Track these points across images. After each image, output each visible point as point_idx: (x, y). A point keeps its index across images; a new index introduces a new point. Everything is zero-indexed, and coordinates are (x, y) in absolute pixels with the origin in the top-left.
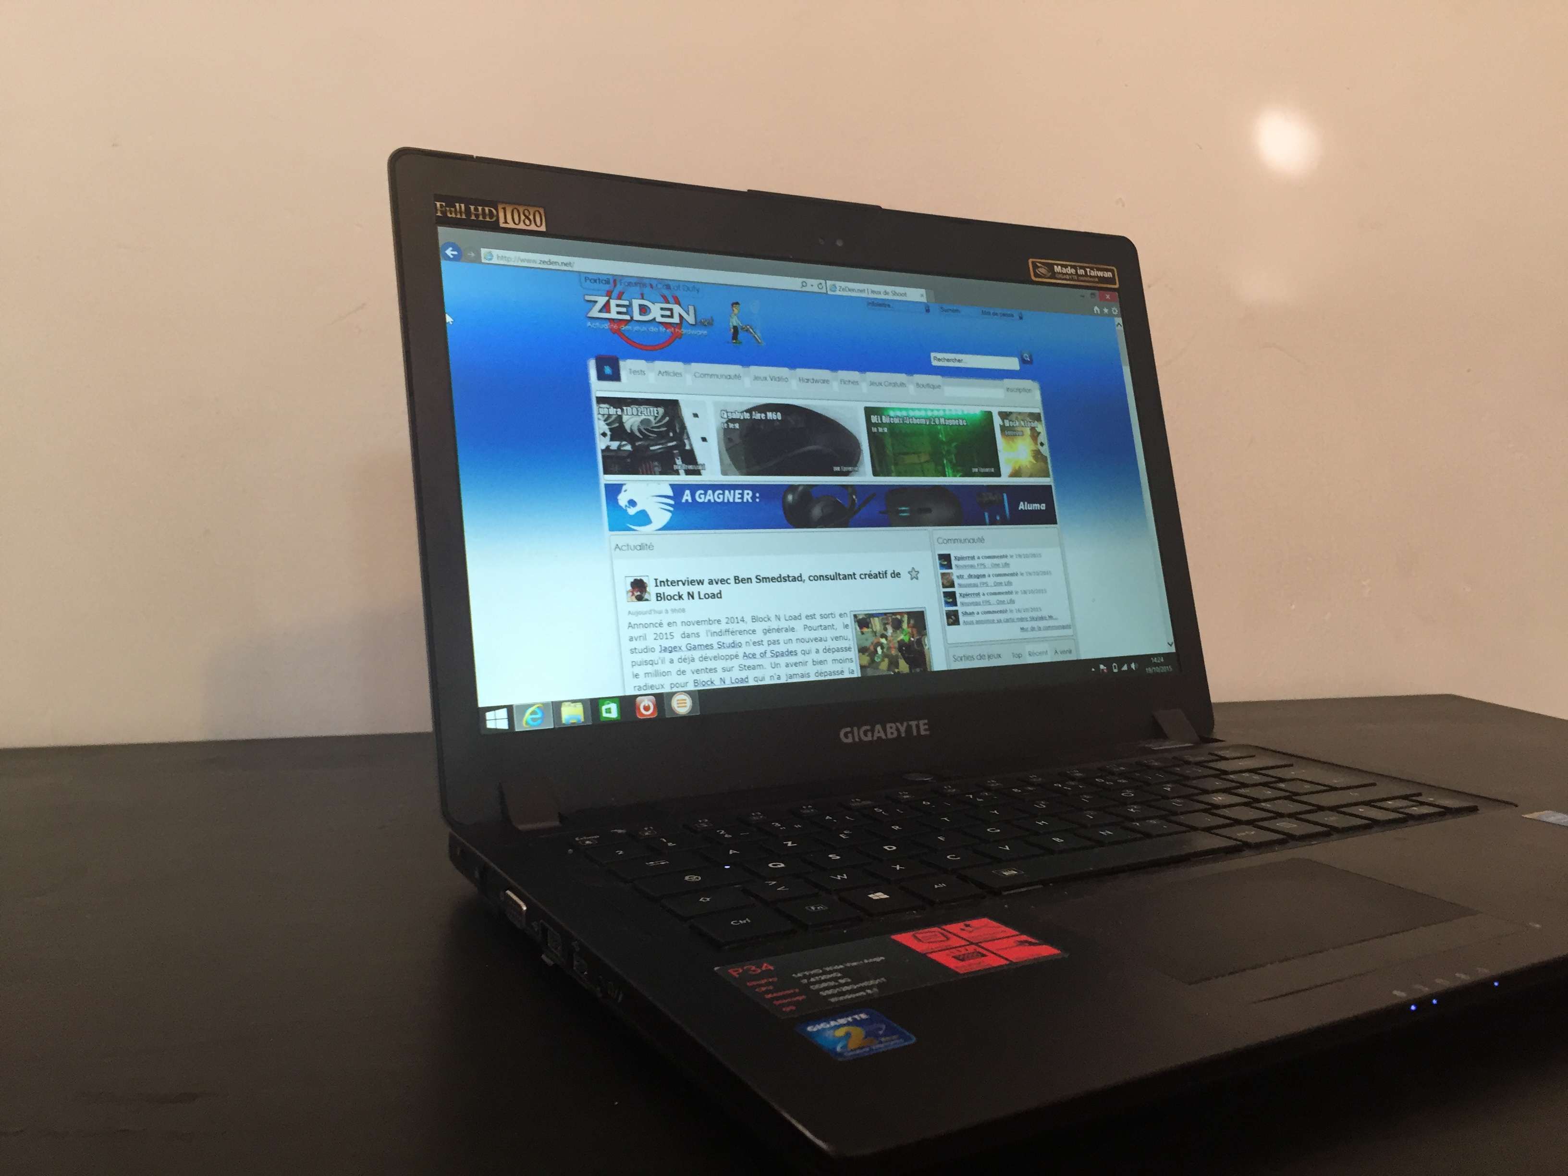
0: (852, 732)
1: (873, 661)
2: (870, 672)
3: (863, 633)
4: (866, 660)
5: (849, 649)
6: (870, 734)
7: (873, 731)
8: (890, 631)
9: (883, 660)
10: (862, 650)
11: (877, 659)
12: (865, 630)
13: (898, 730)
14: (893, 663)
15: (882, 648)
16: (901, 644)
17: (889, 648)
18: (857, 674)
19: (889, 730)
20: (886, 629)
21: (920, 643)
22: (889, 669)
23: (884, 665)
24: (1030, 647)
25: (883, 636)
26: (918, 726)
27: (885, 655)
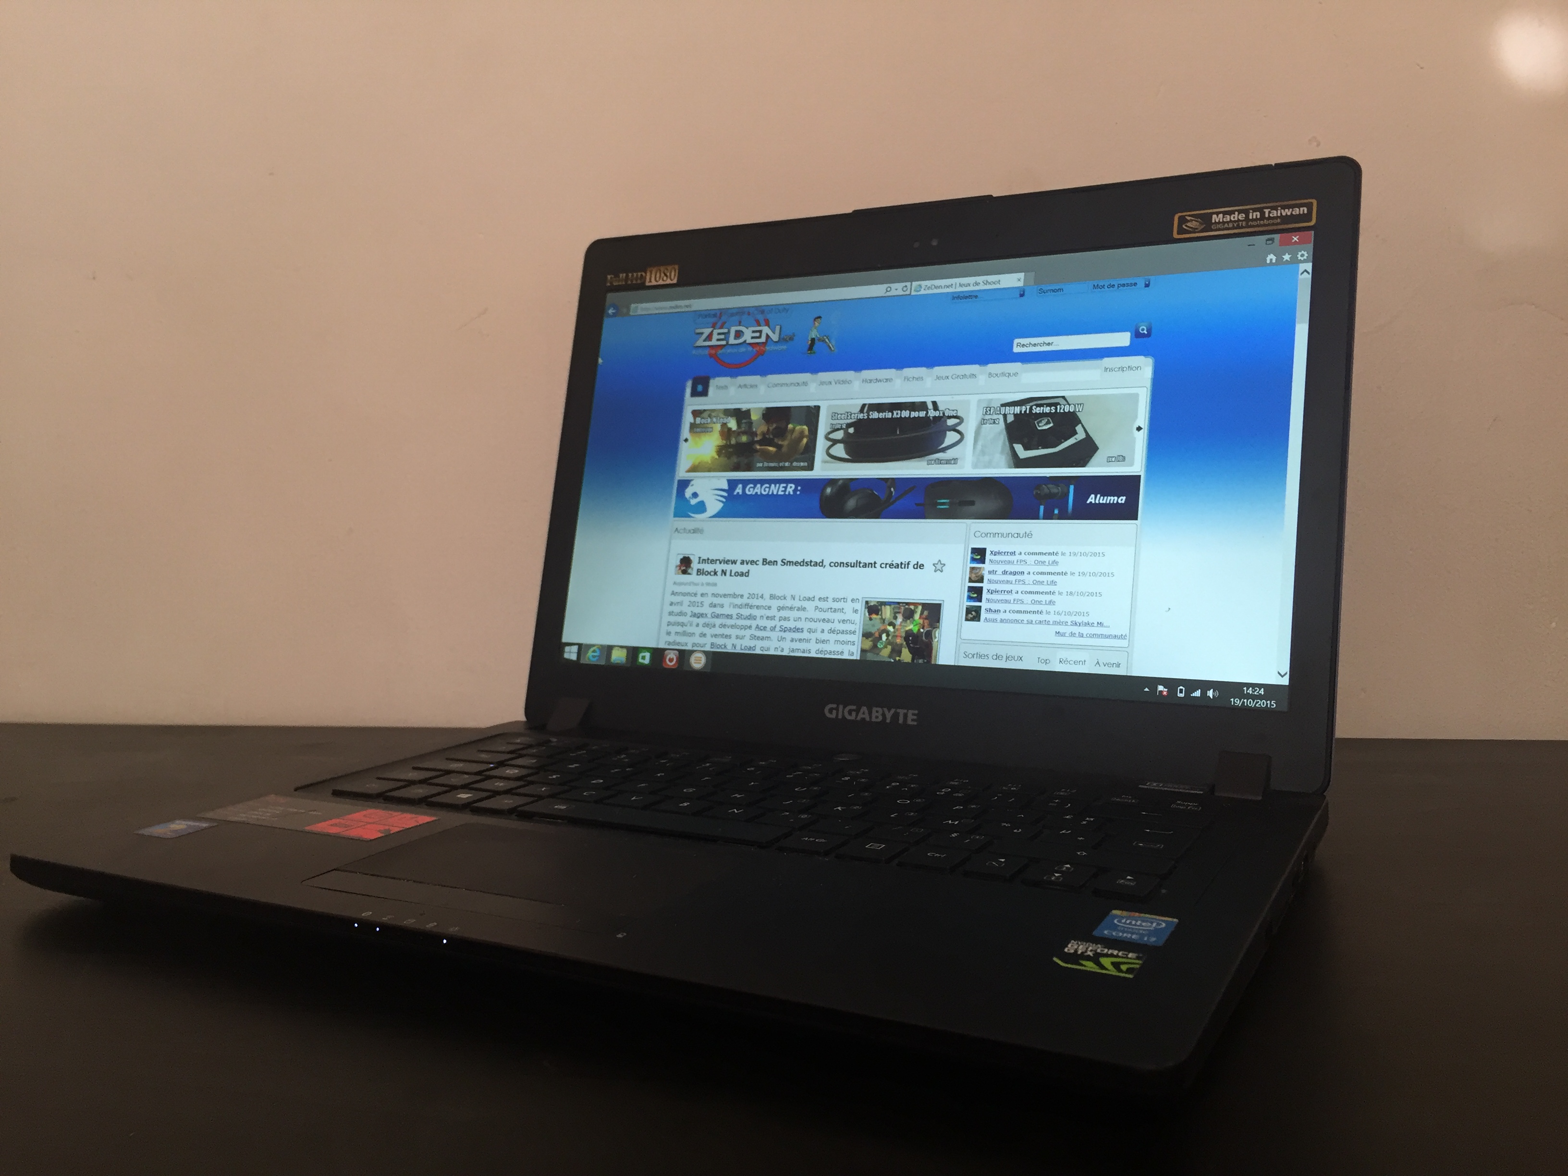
0: (837, 709)
1: (875, 646)
2: (870, 657)
3: (871, 619)
4: (868, 644)
5: (854, 632)
6: (854, 714)
7: (857, 711)
8: (900, 619)
9: (885, 647)
10: (866, 635)
11: (880, 646)
12: (874, 616)
13: (884, 715)
14: (896, 651)
15: (888, 635)
16: (909, 634)
17: (895, 636)
18: (857, 656)
19: (874, 714)
20: (895, 618)
21: (929, 635)
22: (890, 657)
23: (885, 653)
24: (1063, 654)
25: (891, 624)
26: (906, 716)
27: (888, 643)
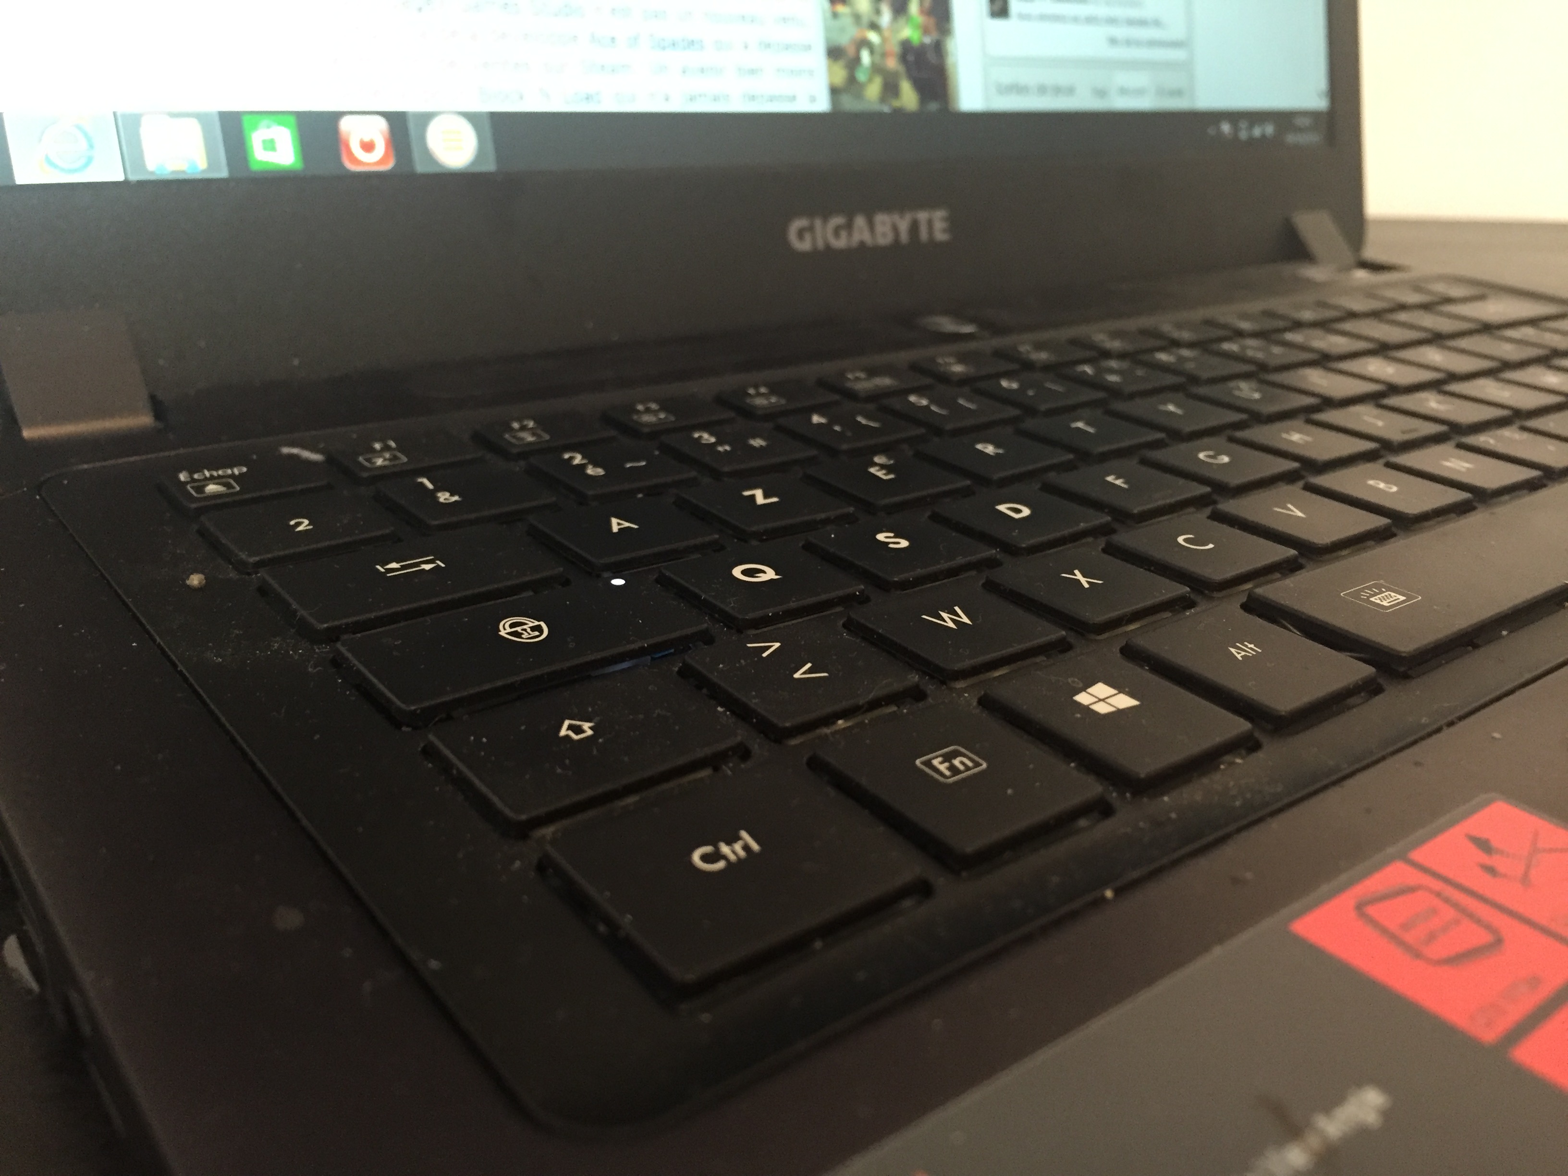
0: (811, 229)
1: (852, 80)
2: (849, 104)
4: (840, 75)
5: (808, 48)
6: (844, 234)
7: (849, 226)
8: (886, 17)
9: (870, 80)
10: (834, 53)
11: (861, 76)
13: (895, 229)
14: (891, 89)
15: (872, 52)
16: (906, 47)
17: (884, 55)
18: (821, 104)
19: (880, 229)
21: (939, 48)
22: (883, 99)
23: (873, 90)
25: (874, 26)
26: (930, 223)
27: (876, 69)
